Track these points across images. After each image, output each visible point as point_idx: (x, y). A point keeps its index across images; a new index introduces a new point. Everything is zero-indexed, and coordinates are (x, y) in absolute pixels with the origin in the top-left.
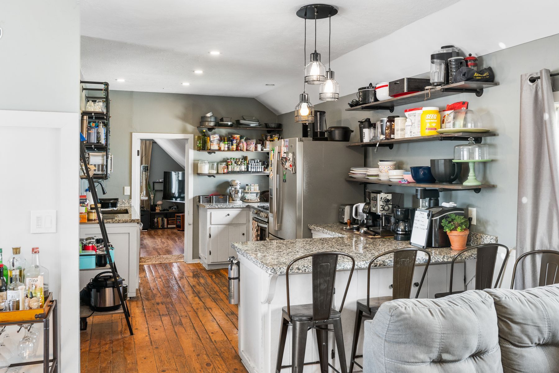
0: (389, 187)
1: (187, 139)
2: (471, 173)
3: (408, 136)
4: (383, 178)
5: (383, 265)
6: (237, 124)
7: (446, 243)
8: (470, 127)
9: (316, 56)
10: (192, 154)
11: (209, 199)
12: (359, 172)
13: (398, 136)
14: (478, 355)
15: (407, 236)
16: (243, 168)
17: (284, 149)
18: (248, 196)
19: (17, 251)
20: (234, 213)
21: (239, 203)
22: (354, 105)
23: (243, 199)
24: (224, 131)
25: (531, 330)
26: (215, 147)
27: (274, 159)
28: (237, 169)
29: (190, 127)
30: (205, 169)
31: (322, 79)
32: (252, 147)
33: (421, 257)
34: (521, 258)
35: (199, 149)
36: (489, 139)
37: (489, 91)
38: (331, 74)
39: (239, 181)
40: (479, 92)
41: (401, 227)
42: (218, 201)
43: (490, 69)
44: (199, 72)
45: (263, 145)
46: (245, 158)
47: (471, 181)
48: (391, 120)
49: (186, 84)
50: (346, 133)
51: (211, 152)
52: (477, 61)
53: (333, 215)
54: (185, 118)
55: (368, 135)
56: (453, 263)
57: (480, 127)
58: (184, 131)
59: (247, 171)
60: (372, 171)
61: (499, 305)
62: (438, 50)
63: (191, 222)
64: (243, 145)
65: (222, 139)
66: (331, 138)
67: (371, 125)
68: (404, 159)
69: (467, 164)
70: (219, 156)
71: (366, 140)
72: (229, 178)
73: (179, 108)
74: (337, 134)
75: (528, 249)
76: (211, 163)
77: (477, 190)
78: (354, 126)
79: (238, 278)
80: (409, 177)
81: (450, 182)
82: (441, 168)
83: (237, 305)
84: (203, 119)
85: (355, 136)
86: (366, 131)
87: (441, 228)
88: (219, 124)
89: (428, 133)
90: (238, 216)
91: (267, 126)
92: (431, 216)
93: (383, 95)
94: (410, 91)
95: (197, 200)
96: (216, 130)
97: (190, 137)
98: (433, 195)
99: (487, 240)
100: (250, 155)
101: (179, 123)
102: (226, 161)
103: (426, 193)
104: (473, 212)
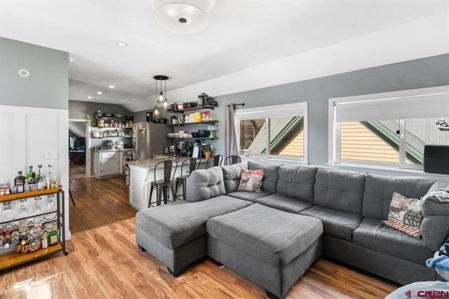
0: (182, 139)
1: (87, 122)
2: (211, 135)
3: (190, 122)
4: (181, 136)
5: (186, 164)
6: (113, 116)
7: (204, 156)
8: (211, 119)
9: (161, 94)
10: (90, 129)
11: (99, 148)
12: (171, 135)
13: (186, 122)
14: (218, 183)
15: (191, 155)
16: (116, 134)
17: (141, 126)
18: (118, 146)
19: (40, 166)
20: (112, 154)
21: (114, 149)
22: (169, 110)
23: (116, 148)
24: (106, 119)
25: (231, 175)
26: (102, 125)
27: (135, 130)
28: (113, 135)
29: (89, 116)
30: (97, 135)
31: (163, 101)
32: (120, 125)
33: (198, 161)
34: (226, 159)
35: (94, 126)
36: (216, 123)
37: (216, 108)
38: (166, 100)
39: (114, 140)
40: (213, 109)
41: (189, 153)
42: (104, 149)
43: (216, 102)
44: (100, 93)
45: (125, 125)
46: (116, 130)
47: (211, 136)
48: (184, 116)
49: (90, 97)
50: (165, 121)
51: (99, 127)
52: (212, 99)
53: (161, 151)
54: (86, 112)
55: (174, 122)
56: (207, 163)
57: (214, 120)
58: (86, 118)
59: (118, 136)
60: (176, 134)
61: (223, 169)
62: (200, 94)
63: (90, 158)
64: (116, 124)
65: (105, 122)
66: (159, 122)
67: (176, 118)
68: (188, 130)
69: (209, 131)
70: (104, 129)
71: (174, 123)
72: (109, 139)
73: (83, 108)
74: (162, 121)
75: (228, 156)
76: (100, 133)
77: (213, 139)
78: (169, 118)
79: (129, 175)
80: (191, 136)
81: (204, 137)
82: (202, 133)
83: (128, 186)
84: (96, 113)
85: (169, 122)
86: (174, 120)
87: (202, 152)
88: (104, 115)
89: (197, 121)
90: (114, 155)
91: (126, 117)
92: (199, 148)
93: (180, 107)
94: (191, 107)
95: (93, 149)
96: (104, 118)
97: (89, 121)
98: (199, 142)
99: (216, 154)
100: (119, 129)
101: (83, 115)
102: (107, 131)
103: (197, 141)
104: (212, 146)
